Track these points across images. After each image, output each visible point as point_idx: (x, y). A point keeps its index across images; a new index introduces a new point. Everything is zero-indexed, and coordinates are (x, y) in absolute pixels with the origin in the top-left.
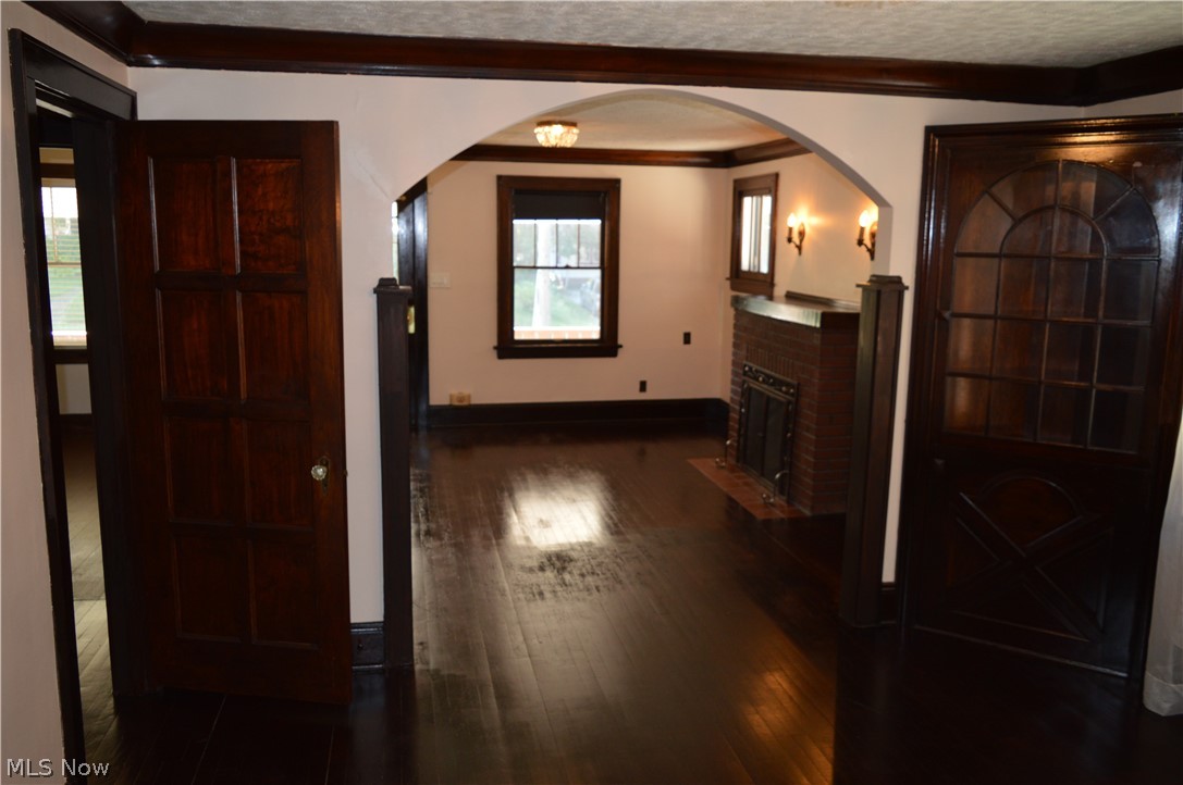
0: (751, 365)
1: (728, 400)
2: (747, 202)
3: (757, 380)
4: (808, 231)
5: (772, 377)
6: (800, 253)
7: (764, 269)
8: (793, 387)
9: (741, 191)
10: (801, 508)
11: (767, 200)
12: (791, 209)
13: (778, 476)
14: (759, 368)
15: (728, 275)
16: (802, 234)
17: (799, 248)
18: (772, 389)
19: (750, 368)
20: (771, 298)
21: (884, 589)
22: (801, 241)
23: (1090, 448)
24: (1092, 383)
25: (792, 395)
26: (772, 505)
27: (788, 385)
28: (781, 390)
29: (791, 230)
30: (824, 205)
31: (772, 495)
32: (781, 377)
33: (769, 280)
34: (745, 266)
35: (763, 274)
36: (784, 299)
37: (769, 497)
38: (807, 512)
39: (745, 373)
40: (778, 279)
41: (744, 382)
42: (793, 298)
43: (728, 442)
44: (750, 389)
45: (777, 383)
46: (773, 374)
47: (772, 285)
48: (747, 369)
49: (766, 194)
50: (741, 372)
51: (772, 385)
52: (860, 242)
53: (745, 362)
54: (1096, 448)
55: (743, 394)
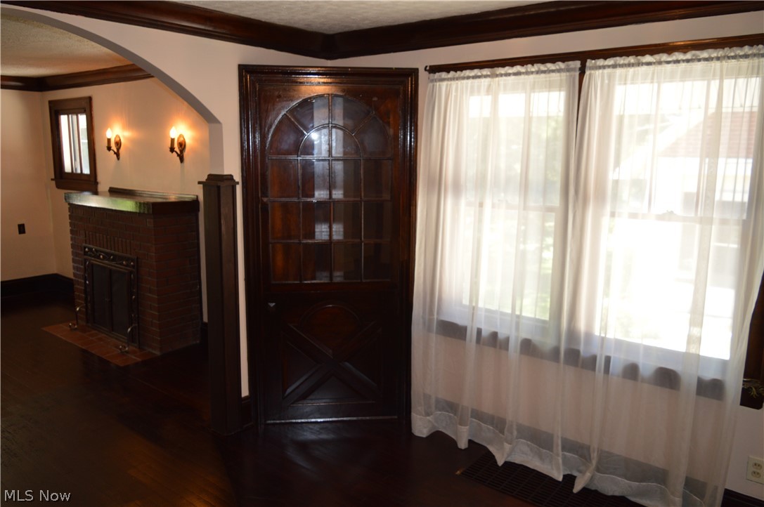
0: (91, 246)
1: (71, 276)
2: (64, 119)
3: (99, 257)
4: (122, 141)
5: (112, 255)
6: (118, 159)
7: (86, 171)
8: (133, 261)
9: (56, 110)
10: (150, 350)
11: (83, 119)
12: (106, 125)
13: (129, 330)
14: (98, 248)
15: (53, 177)
16: (118, 144)
17: (117, 154)
18: (113, 263)
19: (90, 249)
20: (96, 193)
21: (243, 402)
22: (118, 149)
23: (364, 281)
24: (361, 239)
25: (133, 266)
26: (127, 352)
27: (128, 259)
28: (122, 264)
29: (109, 140)
30: (134, 121)
31: (126, 345)
32: (120, 254)
33: (93, 179)
34: (68, 168)
35: (87, 175)
36: (108, 193)
37: (125, 348)
38: (158, 353)
39: (85, 253)
40: (100, 178)
41: (86, 260)
42: (115, 192)
43: (78, 309)
44: (92, 265)
45: (116, 258)
46: (113, 252)
47: (96, 183)
48: (87, 249)
49: (82, 113)
50: (82, 253)
51: (113, 260)
52: (172, 150)
53: (84, 244)
54: (368, 281)
55: (85, 270)
